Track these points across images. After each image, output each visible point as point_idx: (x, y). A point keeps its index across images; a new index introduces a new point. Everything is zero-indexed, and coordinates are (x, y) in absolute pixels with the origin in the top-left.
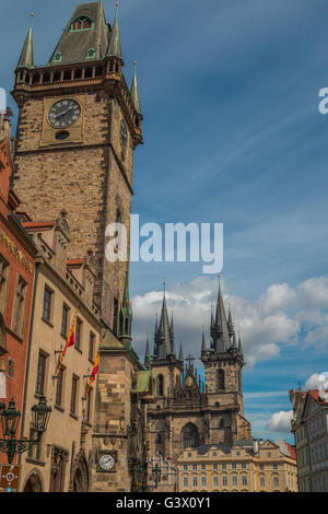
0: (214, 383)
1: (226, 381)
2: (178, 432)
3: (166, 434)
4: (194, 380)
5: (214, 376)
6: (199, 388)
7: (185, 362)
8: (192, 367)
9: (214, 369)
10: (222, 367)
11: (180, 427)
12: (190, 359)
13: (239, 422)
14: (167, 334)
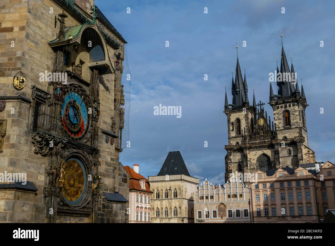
0: (282, 121)
1: (291, 119)
2: (255, 162)
3: (245, 164)
4: (265, 120)
5: (281, 116)
6: (270, 127)
7: (257, 107)
8: (262, 110)
9: (281, 110)
10: (288, 108)
11: (256, 158)
12: (261, 104)
13: (305, 151)
14: (241, 86)
